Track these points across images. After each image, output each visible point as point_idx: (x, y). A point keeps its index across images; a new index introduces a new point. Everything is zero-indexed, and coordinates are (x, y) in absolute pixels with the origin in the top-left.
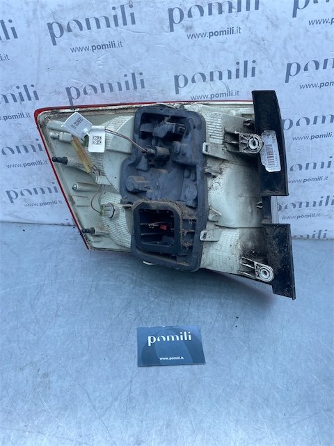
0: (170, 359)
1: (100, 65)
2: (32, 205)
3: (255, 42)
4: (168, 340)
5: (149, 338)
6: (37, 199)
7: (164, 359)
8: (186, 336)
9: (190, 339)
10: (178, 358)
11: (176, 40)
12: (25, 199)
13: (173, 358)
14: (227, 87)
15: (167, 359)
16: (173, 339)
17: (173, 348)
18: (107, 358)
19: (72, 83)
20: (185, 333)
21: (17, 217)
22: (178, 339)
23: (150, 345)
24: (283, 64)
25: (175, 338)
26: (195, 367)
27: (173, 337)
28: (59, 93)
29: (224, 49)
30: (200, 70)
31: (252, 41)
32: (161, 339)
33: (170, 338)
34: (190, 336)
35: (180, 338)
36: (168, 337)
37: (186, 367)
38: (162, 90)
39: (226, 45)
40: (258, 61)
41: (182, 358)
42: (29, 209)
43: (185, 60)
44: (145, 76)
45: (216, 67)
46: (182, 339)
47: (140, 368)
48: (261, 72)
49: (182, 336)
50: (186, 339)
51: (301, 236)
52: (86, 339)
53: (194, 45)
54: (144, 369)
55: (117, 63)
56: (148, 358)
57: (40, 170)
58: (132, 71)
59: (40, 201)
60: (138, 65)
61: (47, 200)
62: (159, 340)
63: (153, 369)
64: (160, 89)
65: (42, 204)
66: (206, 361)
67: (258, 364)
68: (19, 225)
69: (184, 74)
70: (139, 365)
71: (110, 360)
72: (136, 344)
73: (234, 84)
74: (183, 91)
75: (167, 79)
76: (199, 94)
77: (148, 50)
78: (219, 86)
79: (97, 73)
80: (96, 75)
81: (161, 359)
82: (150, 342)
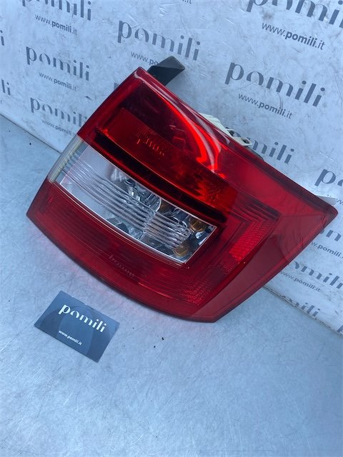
0: (69, 337)
1: (161, 13)
2: (48, 124)
3: (334, 67)
4: (81, 319)
5: (65, 306)
6: (55, 120)
7: (63, 334)
8: (100, 326)
9: (102, 331)
10: (76, 341)
11: (249, 23)
12: (44, 115)
13: (71, 338)
14: (282, 104)
16: (85, 321)
17: (79, 329)
18: (12, 302)
19: (128, 19)
20: (101, 322)
21: (31, 127)
22: (90, 324)
23: (60, 313)
25: (89, 321)
26: (86, 360)
27: (87, 319)
28: (111, 23)
29: (296, 59)
30: (261, 70)
31: (331, 64)
32: (75, 314)
33: (84, 319)
34: (103, 328)
35: (92, 324)
36: (83, 316)
37: (77, 354)
38: (213, 72)
39: (300, 56)
40: (328, 91)
41: (80, 343)
42: (44, 126)
43: (249, 50)
44: (201, 48)
45: (279, 75)
46: (94, 326)
47: (35, 328)
48: (325, 105)
49: (96, 323)
50: (98, 328)
51: (291, 300)
52: (8, 272)
53: (266, 38)
54: (38, 331)
55: (179, 18)
57: (67, 93)
58: (190, 36)
59: (57, 124)
60: (199, 31)
61: (63, 127)
62: (72, 314)
63: (45, 336)
65: (58, 128)
66: (101, 360)
67: (147, 394)
68: (30, 136)
69: (243, 66)
70: (36, 325)
71: (14, 304)
72: (49, 304)
73: (290, 103)
74: (234, 84)
75: (223, 62)
76: (249, 96)
77: (215, 21)
78: (273, 97)
79: (155, 20)
80: (154, 22)
81: (60, 332)
82: (62, 310)
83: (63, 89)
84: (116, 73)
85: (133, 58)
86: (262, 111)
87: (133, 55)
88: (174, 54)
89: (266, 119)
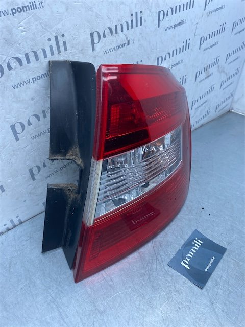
0: (210, 264)
1: (23, 31)
4: (193, 254)
5: (182, 263)
7: (207, 268)
8: (198, 243)
9: (202, 242)
10: (212, 260)
14: (127, 38)
15: (208, 267)
16: (195, 251)
20: (195, 241)
22: (197, 249)
23: (189, 268)
24: (156, 13)
25: (194, 249)
27: (192, 250)
29: (123, 3)
30: (108, 25)
32: (189, 257)
33: (192, 252)
36: (190, 253)
38: (82, 50)
40: (143, 11)
41: (214, 258)
43: (97, 16)
44: (67, 38)
45: (119, 20)
46: (198, 247)
47: (204, 289)
48: (145, 21)
49: (196, 245)
50: (200, 244)
55: (39, 26)
58: (54, 34)
60: (59, 26)
62: (189, 260)
64: (80, 49)
66: (224, 247)
69: (97, 30)
73: (131, 34)
74: (97, 47)
75: (85, 37)
76: (109, 48)
77: (67, 10)
78: (121, 37)
79: (20, 42)
80: (20, 44)
81: (206, 270)
82: (186, 266)
84: (8, 116)
85: (17, 90)
86: (120, 50)
87: (15, 87)
89: (123, 55)
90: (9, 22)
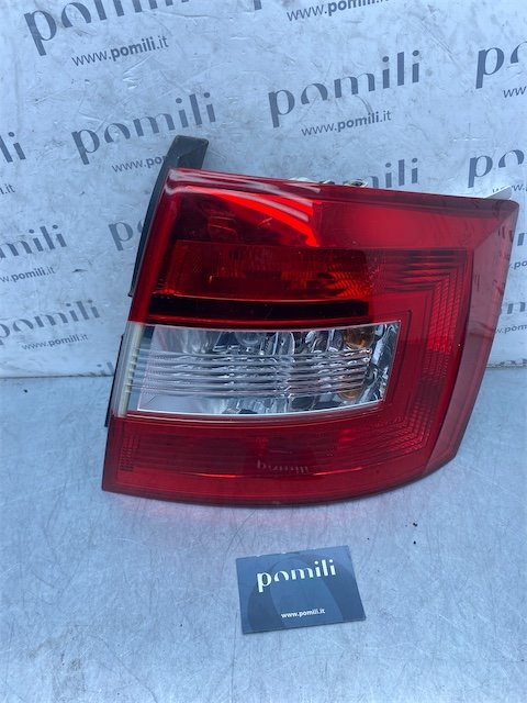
0: (301, 614)
1: (130, 85)
2: (34, 346)
3: (417, 15)
4: (294, 577)
5: (260, 576)
6: (42, 334)
7: (290, 615)
8: (326, 569)
9: (333, 573)
10: (315, 612)
11: (267, 26)
12: (23, 338)
13: (305, 613)
14: (368, 107)
15: (295, 615)
16: (303, 576)
17: (304, 594)
18: (185, 623)
19: (83, 123)
20: (324, 562)
21: (12, 368)
22: (311, 575)
23: (261, 590)
24: (470, 54)
25: (306, 573)
26: (348, 627)
27: (302, 572)
28: (61, 144)
29: (358, 35)
30: (316, 78)
31: (410, 13)
32: (281, 576)
33: (298, 574)
34: (332, 568)
35: (315, 573)
36: (293, 572)
37: (331, 628)
38: (248, 123)
39: (361, 27)
40: (424, 52)
41: (322, 611)
42: (30, 353)
43: (286, 61)
44: (215, 99)
45: (345, 70)
46: (319, 574)
47: (247, 637)
48: (429, 73)
49: (318, 569)
50: (326, 574)
51: (513, 362)
52: (145, 586)
53: (301, 31)
54: (254, 638)
55: (160, 77)
56: (261, 616)
57: (43, 284)
58: (189, 92)
59: (49, 338)
60: (199, 78)
61: (61, 334)
62: (276, 579)
63: (270, 638)
64: (245, 121)
65: (52, 343)
66: (367, 613)
67: (461, 613)
68: (16, 381)
69: (287, 88)
70: (245, 632)
71: (191, 624)
72: (236, 589)
73: (380, 99)
74: (287, 120)
75: (256, 100)
76: (316, 125)
77: (215, 50)
78: (352, 105)
79: (126, 101)
80: (125, 105)
81: (284, 616)
82: (261, 584)
83: (33, 282)
84: (105, 210)
85: (120, 174)
86: (347, 132)
87: (117, 169)
88: (179, 131)
89: (356, 141)
90: (107, 70)
